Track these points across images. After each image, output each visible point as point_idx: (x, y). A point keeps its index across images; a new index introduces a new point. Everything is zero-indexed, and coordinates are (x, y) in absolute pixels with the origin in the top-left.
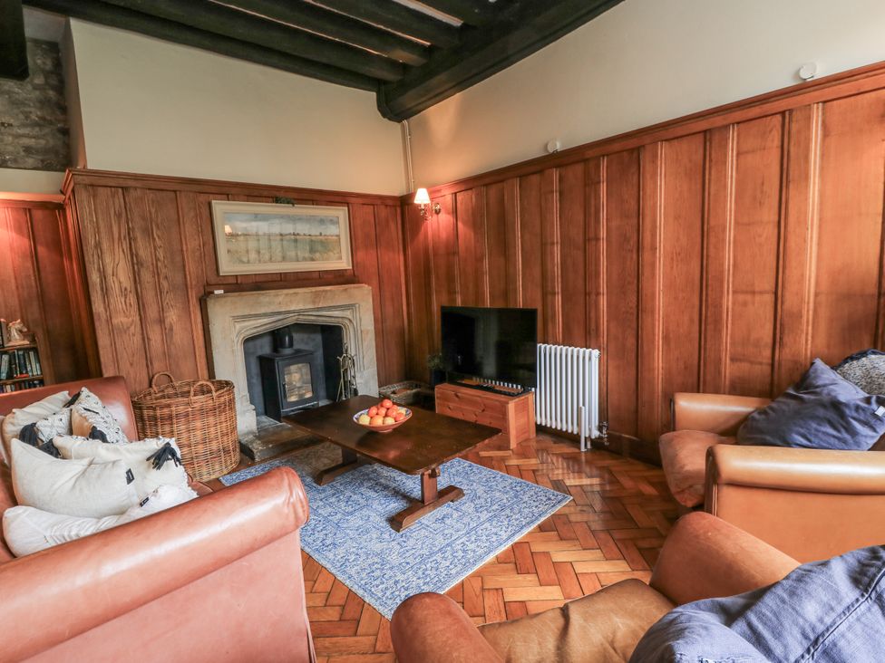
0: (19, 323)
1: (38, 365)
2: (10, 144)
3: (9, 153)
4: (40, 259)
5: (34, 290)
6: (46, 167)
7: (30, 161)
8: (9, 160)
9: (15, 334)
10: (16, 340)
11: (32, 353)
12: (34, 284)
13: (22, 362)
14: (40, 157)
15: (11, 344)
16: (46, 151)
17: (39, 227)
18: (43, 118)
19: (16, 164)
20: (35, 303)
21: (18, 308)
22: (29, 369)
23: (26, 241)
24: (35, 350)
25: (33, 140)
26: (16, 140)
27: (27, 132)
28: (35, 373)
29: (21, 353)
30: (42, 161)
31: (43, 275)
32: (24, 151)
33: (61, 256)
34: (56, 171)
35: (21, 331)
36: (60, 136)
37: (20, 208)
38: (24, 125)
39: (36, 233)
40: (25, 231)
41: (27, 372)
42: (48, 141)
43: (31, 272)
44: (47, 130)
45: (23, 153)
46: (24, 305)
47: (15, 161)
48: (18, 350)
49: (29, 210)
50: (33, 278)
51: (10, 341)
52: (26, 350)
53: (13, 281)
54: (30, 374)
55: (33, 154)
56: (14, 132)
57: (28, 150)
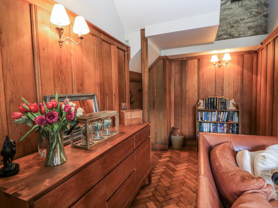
0: (233, 101)
1: (238, 118)
2: (243, 27)
3: (242, 31)
4: (244, 75)
5: (240, 87)
6: (256, 33)
7: (250, 33)
8: (242, 34)
9: (231, 104)
10: (231, 107)
11: (236, 113)
12: (240, 85)
13: (232, 116)
14: (254, 30)
15: (229, 109)
16: (257, 26)
17: (245, 61)
18: (258, 12)
19: (244, 35)
20: (239, 93)
21: (233, 95)
22: (234, 119)
23: (240, 67)
24: (238, 112)
25: (252, 23)
26: (246, 25)
27: (250, 20)
28: (236, 121)
29: (232, 112)
30: (255, 31)
31: (244, 81)
32: (248, 29)
33: (253, 73)
34: (260, 35)
35: (233, 104)
36: (264, 18)
37: (240, 55)
38: (250, 18)
39: (244, 64)
40: (240, 64)
41: (233, 120)
42: (258, 22)
43: (240, 80)
44: (258, 17)
45: (247, 30)
46: (235, 93)
47: (244, 34)
48: (232, 111)
49: (243, 55)
50: (240, 83)
51: (229, 107)
52: (234, 112)
53: (233, 84)
54: (234, 121)
55: (251, 29)
56: (245, 22)
57: (249, 28)
